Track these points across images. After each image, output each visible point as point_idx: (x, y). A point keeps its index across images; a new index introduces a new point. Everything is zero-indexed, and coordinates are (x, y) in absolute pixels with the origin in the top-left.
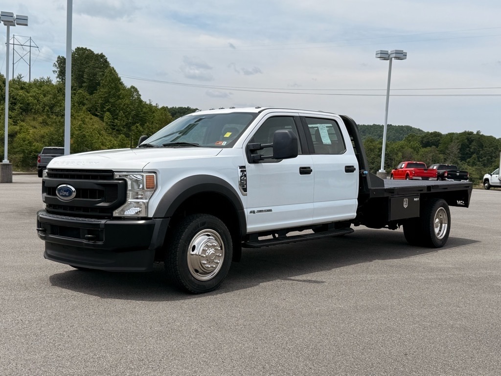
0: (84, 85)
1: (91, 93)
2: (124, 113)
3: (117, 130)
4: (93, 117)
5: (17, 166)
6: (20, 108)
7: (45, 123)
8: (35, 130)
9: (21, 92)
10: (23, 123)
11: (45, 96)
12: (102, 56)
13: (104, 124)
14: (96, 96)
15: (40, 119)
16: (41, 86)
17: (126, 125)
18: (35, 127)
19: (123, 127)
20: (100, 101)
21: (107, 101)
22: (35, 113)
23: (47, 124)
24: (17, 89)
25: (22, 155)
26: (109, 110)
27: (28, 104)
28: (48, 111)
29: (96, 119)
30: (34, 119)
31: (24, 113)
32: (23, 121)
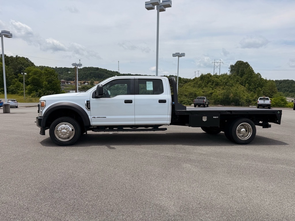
0: (239, 74)
1: (242, 77)
2: (254, 83)
3: (251, 90)
4: (241, 86)
5: (212, 104)
6: (215, 84)
7: (223, 89)
8: (219, 91)
9: (216, 79)
10: (215, 89)
11: (224, 79)
12: (247, 63)
13: (245, 88)
14: (243, 78)
15: (222, 88)
16: (223, 76)
17: (254, 88)
18: (220, 91)
19: (253, 89)
20: (244, 80)
21: (247, 79)
22: (220, 86)
23: (224, 89)
24: (214, 78)
25: (214, 100)
26: (248, 83)
27: (218, 83)
28: (225, 85)
29: (242, 86)
30: (220, 88)
31: (216, 86)
32: (216, 88)
